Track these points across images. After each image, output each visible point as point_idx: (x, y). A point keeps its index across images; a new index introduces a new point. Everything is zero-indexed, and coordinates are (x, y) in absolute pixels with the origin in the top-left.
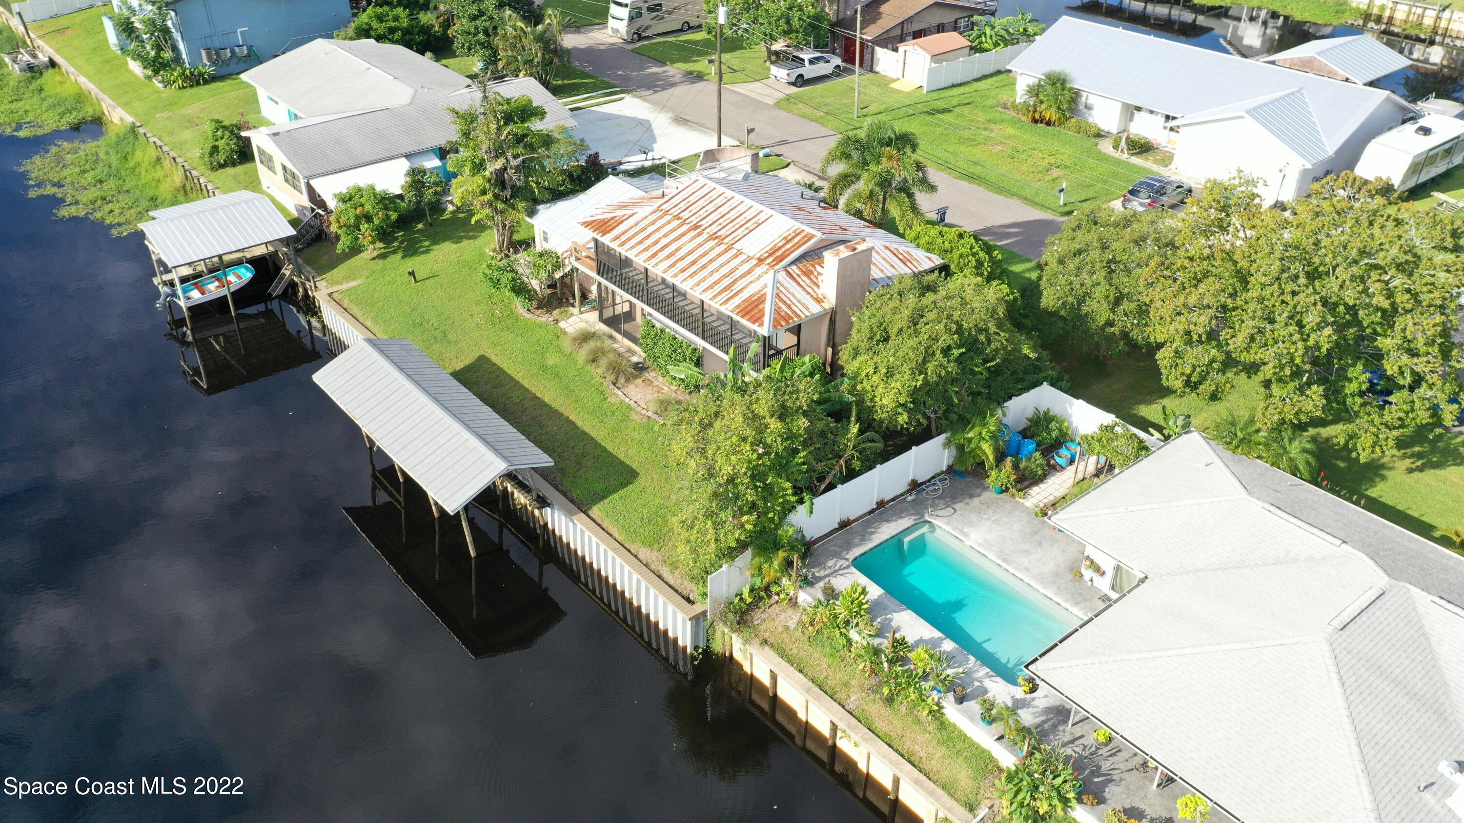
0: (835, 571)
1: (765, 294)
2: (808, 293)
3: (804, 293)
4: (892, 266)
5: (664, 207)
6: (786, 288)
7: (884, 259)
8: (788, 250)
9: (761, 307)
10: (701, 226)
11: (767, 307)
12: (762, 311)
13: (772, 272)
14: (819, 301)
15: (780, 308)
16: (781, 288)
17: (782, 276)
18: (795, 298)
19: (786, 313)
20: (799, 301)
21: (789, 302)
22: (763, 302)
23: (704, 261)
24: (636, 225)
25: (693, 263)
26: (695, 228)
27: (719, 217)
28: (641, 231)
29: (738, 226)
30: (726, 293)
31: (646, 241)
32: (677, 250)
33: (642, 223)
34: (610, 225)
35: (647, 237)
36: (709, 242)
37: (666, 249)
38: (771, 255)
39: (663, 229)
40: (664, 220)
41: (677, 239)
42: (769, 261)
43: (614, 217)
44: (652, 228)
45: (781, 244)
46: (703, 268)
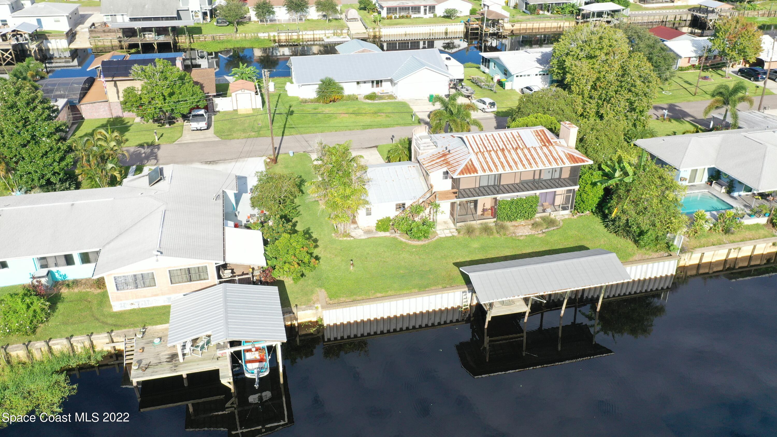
1: (568, 154)
5: (476, 151)
6: (565, 149)
8: (545, 138)
9: (575, 157)
12: (578, 158)
13: (555, 147)
22: (573, 156)
23: (529, 157)
24: (480, 162)
25: (528, 160)
26: (503, 150)
27: (502, 142)
28: (487, 163)
29: (515, 141)
30: (558, 161)
31: (497, 164)
32: (513, 160)
33: (481, 160)
34: (471, 168)
35: (494, 163)
36: (518, 151)
37: (510, 162)
38: (544, 142)
39: (493, 157)
40: (486, 154)
41: (505, 157)
42: (547, 144)
43: (466, 165)
44: (489, 159)
45: (539, 138)
46: (534, 159)
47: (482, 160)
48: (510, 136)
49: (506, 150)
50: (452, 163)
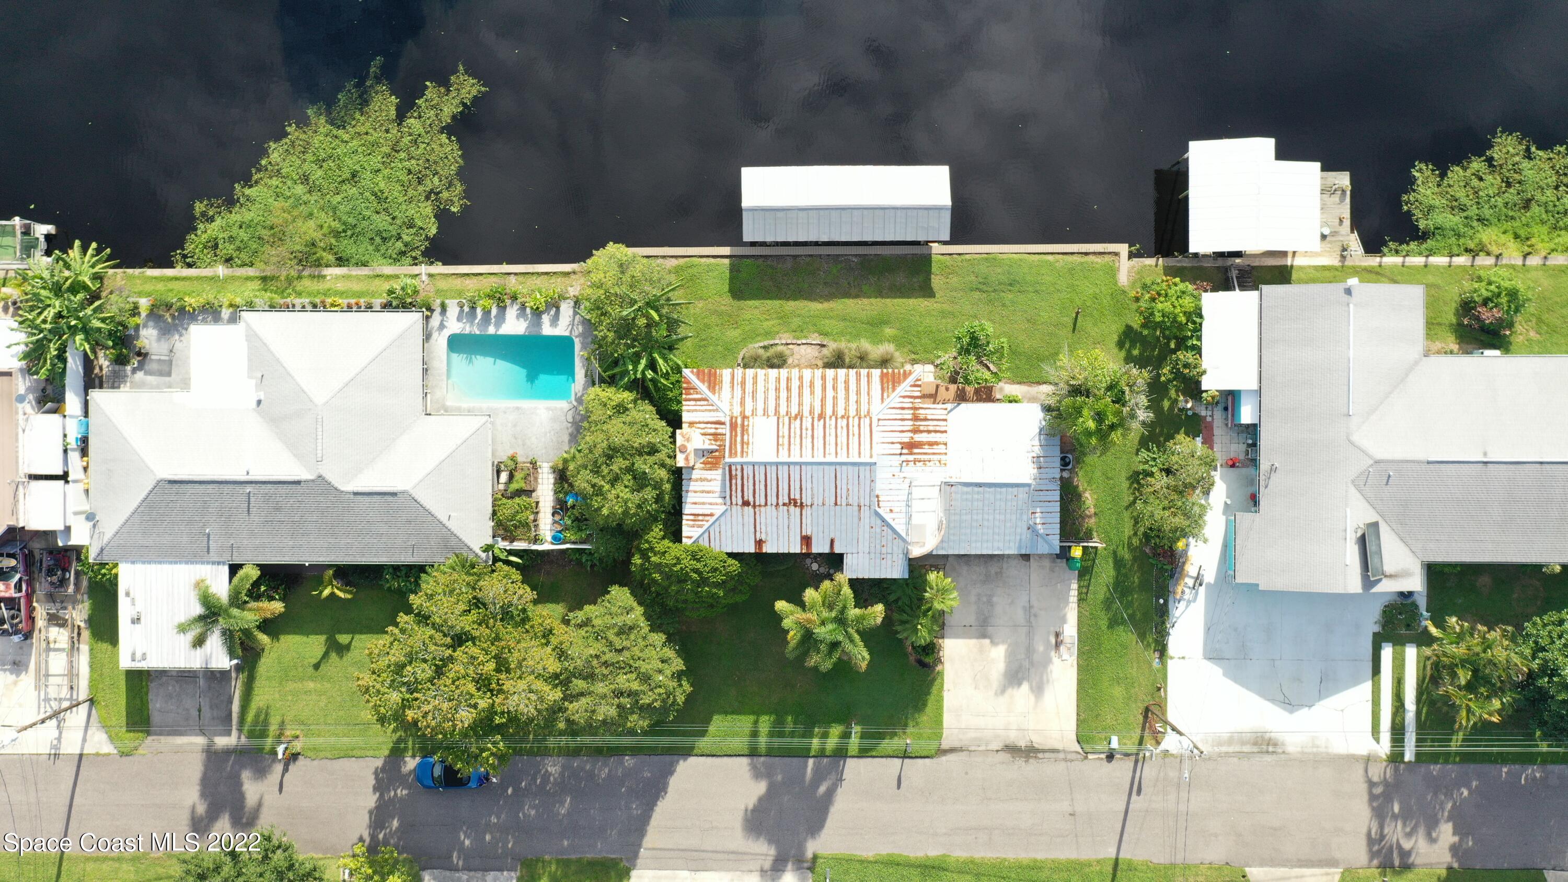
0: (573, 325)
1: (714, 394)
2: (700, 423)
3: (701, 420)
4: (695, 503)
5: (867, 420)
6: (710, 411)
7: (703, 504)
8: (736, 436)
9: (706, 384)
10: (819, 420)
11: (703, 387)
12: (703, 381)
13: (728, 413)
14: (691, 424)
15: (697, 393)
16: (711, 408)
17: (719, 416)
18: (700, 411)
19: (690, 394)
20: (696, 410)
21: (698, 403)
22: (709, 388)
23: (783, 394)
24: (868, 394)
25: (789, 389)
26: (821, 416)
27: (815, 436)
28: (858, 393)
29: (792, 434)
30: (740, 380)
31: (843, 385)
32: (812, 393)
33: (867, 397)
34: (888, 382)
35: (847, 389)
36: (796, 412)
37: (820, 388)
38: (743, 425)
39: (843, 401)
40: (852, 412)
41: (823, 400)
42: (739, 421)
43: (894, 390)
44: (853, 397)
45: (746, 437)
46: (777, 389)
47: (864, 398)
48: (795, 448)
49: (816, 416)
50: (912, 412)
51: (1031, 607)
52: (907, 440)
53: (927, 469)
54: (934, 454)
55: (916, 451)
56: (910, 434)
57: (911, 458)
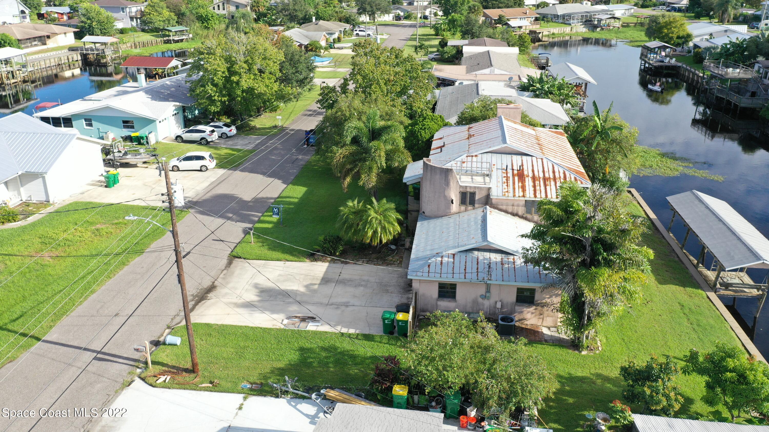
1: (549, 131)
23: (554, 143)
24: (563, 162)
25: (559, 146)
26: (541, 145)
27: (525, 138)
29: (523, 134)
30: (561, 139)
32: (559, 150)
34: (575, 171)
35: (565, 159)
36: (543, 141)
37: (563, 153)
38: (527, 127)
39: (554, 154)
41: (554, 150)
42: (531, 128)
43: (569, 170)
44: (558, 157)
45: (519, 124)
46: (558, 143)
47: (559, 160)
48: (514, 131)
50: (552, 176)
51: (347, 306)
52: (526, 173)
53: (500, 184)
54: (514, 189)
55: (516, 178)
56: (531, 175)
57: (510, 175)
